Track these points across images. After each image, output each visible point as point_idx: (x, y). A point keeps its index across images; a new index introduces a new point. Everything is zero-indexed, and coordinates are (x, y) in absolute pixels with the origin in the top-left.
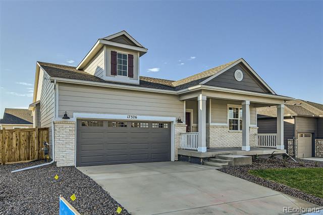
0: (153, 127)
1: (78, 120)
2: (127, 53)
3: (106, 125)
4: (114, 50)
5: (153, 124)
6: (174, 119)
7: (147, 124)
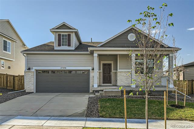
0: (78, 73)
1: (37, 71)
2: (67, 34)
3: (50, 72)
4: (59, 33)
5: (78, 71)
6: (90, 68)
7: (74, 71)
